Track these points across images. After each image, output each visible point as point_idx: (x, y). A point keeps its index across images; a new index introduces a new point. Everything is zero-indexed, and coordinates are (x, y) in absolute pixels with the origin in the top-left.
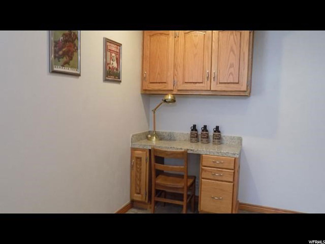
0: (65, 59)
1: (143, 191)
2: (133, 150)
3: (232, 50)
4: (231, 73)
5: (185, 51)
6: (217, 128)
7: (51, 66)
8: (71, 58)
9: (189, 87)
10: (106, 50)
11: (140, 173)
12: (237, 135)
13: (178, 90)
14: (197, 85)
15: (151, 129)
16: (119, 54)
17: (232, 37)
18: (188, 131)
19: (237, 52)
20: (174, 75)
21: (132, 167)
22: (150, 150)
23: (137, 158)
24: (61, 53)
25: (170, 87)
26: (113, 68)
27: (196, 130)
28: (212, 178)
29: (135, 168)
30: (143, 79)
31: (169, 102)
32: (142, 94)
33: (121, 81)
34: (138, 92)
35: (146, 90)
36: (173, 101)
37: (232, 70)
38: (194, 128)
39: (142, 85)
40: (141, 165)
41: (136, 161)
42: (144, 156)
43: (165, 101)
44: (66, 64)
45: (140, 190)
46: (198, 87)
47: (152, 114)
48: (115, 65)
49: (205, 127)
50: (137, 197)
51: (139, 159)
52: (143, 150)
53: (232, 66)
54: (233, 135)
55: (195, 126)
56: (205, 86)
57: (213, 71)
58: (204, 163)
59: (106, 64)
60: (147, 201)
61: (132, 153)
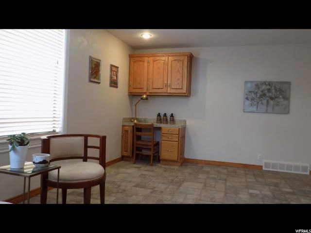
0: (95, 75)
1: (129, 150)
2: (123, 126)
3: (178, 71)
4: (178, 84)
5: (153, 71)
6: (172, 114)
7: (90, 78)
8: (97, 75)
9: (155, 91)
10: (111, 70)
11: (127, 139)
12: (183, 119)
13: (150, 93)
14: (160, 90)
15: (134, 116)
16: (117, 72)
17: (178, 64)
18: (155, 117)
19: (181, 72)
20: (147, 84)
21: (122, 136)
22: (133, 126)
23: (126, 131)
24: (93, 73)
25: (145, 91)
26: (114, 80)
27: (160, 116)
28: (167, 139)
29: (124, 136)
30: (129, 86)
31: (144, 99)
32: (129, 95)
33: (117, 87)
34: (127, 94)
35: (131, 93)
36: (147, 99)
37: (178, 82)
38: (159, 115)
39: (129, 89)
40: (128, 135)
41: (125, 133)
42: (130, 130)
43: (142, 99)
44: (95, 78)
45: (127, 149)
46: (160, 91)
47: (134, 107)
48: (115, 78)
49: (165, 114)
50: (125, 154)
51: (127, 131)
52: (129, 126)
53: (178, 79)
54: (181, 119)
55: (159, 114)
56: (164, 90)
57: (169, 82)
58: (163, 132)
59: (111, 78)
60: (131, 156)
61: (122, 128)
